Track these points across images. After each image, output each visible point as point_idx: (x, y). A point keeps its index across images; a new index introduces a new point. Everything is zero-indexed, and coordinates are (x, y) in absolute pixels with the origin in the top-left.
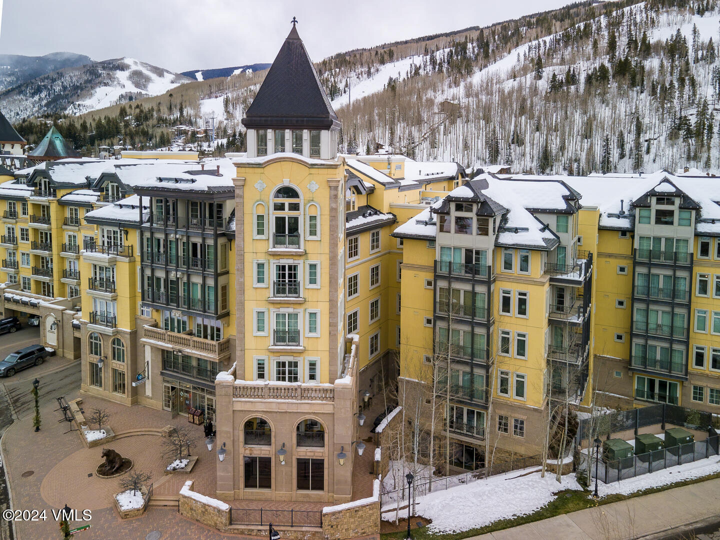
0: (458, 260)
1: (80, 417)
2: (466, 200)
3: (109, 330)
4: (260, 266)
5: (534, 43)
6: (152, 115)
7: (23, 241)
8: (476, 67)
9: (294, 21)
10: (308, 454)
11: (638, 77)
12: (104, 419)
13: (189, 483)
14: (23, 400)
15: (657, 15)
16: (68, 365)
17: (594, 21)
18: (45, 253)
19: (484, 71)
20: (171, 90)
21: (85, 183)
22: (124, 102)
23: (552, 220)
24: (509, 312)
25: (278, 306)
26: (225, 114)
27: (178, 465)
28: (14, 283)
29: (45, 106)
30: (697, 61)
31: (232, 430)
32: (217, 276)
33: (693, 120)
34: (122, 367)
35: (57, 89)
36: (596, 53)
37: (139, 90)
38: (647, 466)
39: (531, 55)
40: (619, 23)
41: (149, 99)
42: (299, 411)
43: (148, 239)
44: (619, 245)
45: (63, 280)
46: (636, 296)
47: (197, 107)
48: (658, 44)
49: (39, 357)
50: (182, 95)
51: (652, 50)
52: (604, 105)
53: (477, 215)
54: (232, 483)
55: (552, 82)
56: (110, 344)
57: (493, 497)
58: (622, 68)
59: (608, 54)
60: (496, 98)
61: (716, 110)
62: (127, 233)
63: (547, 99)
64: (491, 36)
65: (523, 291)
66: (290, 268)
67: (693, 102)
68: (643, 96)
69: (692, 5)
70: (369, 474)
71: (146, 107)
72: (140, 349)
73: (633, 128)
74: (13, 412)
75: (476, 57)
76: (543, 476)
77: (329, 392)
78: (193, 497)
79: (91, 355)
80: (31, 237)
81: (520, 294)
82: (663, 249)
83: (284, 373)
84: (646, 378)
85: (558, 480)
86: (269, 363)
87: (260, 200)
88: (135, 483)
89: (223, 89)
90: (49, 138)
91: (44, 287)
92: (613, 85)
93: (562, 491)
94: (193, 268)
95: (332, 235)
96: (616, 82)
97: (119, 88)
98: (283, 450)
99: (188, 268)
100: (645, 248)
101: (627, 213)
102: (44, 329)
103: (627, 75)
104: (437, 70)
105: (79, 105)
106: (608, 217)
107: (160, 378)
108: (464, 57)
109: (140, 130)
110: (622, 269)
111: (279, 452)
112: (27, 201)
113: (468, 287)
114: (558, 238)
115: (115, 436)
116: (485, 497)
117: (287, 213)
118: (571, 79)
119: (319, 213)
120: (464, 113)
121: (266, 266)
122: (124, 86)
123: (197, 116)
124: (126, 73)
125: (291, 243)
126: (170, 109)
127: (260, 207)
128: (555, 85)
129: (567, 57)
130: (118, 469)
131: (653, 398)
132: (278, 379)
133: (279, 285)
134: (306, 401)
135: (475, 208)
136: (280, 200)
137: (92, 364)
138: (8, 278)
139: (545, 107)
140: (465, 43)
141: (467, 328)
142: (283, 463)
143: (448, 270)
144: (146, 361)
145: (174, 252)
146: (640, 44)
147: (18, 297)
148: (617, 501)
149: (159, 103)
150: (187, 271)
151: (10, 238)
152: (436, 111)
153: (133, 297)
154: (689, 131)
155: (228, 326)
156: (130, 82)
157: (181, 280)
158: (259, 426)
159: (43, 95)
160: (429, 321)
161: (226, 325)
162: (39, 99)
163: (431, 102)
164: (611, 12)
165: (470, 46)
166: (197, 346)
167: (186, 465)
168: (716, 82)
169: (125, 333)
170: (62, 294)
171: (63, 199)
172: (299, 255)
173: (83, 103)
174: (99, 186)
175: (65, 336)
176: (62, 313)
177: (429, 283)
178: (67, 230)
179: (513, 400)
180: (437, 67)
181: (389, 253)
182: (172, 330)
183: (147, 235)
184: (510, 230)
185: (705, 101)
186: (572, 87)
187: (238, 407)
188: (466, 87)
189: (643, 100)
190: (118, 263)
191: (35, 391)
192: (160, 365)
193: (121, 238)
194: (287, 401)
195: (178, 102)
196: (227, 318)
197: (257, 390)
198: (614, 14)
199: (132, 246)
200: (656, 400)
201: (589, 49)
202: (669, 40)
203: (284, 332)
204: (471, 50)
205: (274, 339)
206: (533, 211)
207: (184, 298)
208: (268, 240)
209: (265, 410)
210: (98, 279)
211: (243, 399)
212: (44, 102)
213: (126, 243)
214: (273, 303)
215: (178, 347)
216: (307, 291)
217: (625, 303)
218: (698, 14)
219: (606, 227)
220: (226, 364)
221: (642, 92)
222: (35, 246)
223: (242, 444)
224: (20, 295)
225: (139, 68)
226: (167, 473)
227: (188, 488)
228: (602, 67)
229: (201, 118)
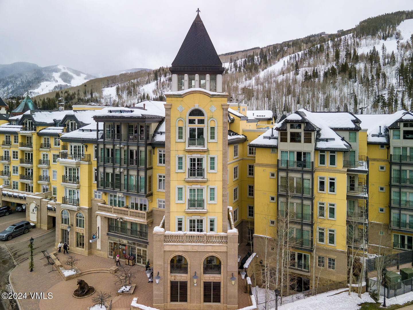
0: (292, 159)
1: (57, 263)
2: (297, 121)
3: (75, 208)
4: (180, 159)
5: (292, 55)
6: (75, 97)
7: (14, 159)
8: (260, 68)
9: (198, 11)
10: (211, 278)
11: (353, 73)
12: (75, 262)
13: (135, 299)
14: (19, 253)
15: (360, 40)
16: (44, 233)
17: (325, 43)
18: (29, 166)
19: (265, 71)
20: (85, 83)
21: (53, 123)
22: (57, 90)
23: (346, 135)
24: (323, 190)
25: (191, 184)
26: (117, 96)
27: (124, 289)
28: (8, 185)
29: (11, 93)
30: (385, 64)
31: (163, 264)
32: (146, 169)
33: (386, 97)
34: (82, 231)
35: (18, 83)
36: (328, 61)
37: (66, 84)
38: (411, 287)
39: (291, 62)
40: (339, 45)
41: (72, 88)
42: (205, 250)
43: (101, 149)
44: (380, 153)
45: (39, 182)
46: (393, 183)
47: (101, 92)
48: (362, 55)
49: (26, 229)
50: (92, 86)
51: (359, 59)
52: (335, 89)
53: (304, 130)
54: (163, 298)
55: (305, 76)
56: (75, 217)
57: (322, 307)
58: (344, 68)
59: (335, 61)
60: (274, 85)
61: (398, 91)
62: (87, 147)
63: (303, 85)
64: (267, 52)
65: (332, 177)
66: (198, 160)
67: (385, 87)
68: (356, 84)
69: (379, 34)
70: (244, 293)
71: (71, 92)
72: (93, 219)
73: (352, 101)
74: (14, 261)
75: (260, 64)
76: (349, 294)
77: (224, 238)
78: (140, 307)
79: (62, 224)
80: (20, 156)
81: (331, 179)
82: (408, 154)
83: (194, 227)
84: (399, 235)
85: (359, 296)
86: (185, 221)
87: (180, 118)
88: (102, 299)
89: (115, 82)
90: (25, 102)
91: (26, 187)
92: (339, 78)
93: (363, 303)
94: (131, 165)
95: (224, 139)
96: (341, 76)
97: (54, 82)
98: (195, 276)
99: (128, 166)
100: (397, 154)
101: (383, 134)
102: (29, 212)
103: (347, 72)
104: (238, 70)
105: (31, 92)
106: (372, 136)
107: (107, 237)
108: (253, 64)
109: (68, 105)
110: (382, 168)
111: (193, 277)
112: (18, 134)
113: (299, 175)
114: (350, 145)
115: (81, 273)
116: (318, 307)
117: (196, 126)
118: (315, 74)
119: (216, 125)
120: (255, 94)
121: (184, 159)
122: (57, 81)
123: (101, 97)
124: (59, 74)
125: (200, 144)
126: (85, 93)
127: (180, 122)
128: (307, 78)
129: (311, 63)
130: (87, 292)
131: (404, 248)
132: (191, 230)
133: (191, 171)
134: (210, 244)
135: (303, 126)
136: (192, 118)
137: (63, 230)
138: (3, 182)
139: (302, 90)
140: (253, 56)
141: (299, 201)
142: (195, 285)
143: (286, 165)
144: (97, 227)
145: (118, 156)
146: (352, 56)
147: (11, 193)
148: (397, 308)
149: (79, 90)
150: (127, 168)
151: (6, 157)
152: (240, 93)
153: (90, 186)
154: (384, 103)
155: (152, 202)
156: (61, 79)
157: (123, 174)
158: (178, 262)
159: (10, 87)
160: (273, 199)
161: (151, 201)
162: (7, 89)
163: (236, 88)
164: (334, 39)
165: (256, 57)
166: (132, 215)
167: (129, 290)
168: (397, 75)
169: (85, 209)
170: (38, 191)
171: (40, 132)
172: (204, 152)
173: (33, 91)
174: (63, 123)
175: (42, 215)
176: (41, 201)
177: (273, 175)
178: (42, 151)
179: (327, 246)
180: (238, 69)
181: (242, 159)
182: (115, 205)
183: (101, 146)
184: (323, 140)
185: (392, 86)
186: (317, 79)
187: (167, 248)
188: (256, 79)
189: (357, 87)
190: (81, 166)
191: (31, 246)
192: (107, 229)
193: (83, 150)
194: (198, 244)
195: (90, 89)
196: (151, 197)
197: (179, 237)
198: (336, 40)
199: (90, 155)
200: (406, 249)
201: (323, 58)
202: (369, 53)
203: (194, 200)
204: (257, 59)
205: (188, 205)
206: (335, 130)
207: (124, 185)
208: (185, 142)
209: (184, 250)
210: (68, 175)
211: (170, 244)
212: (10, 91)
213: (85, 153)
214: (188, 182)
215: (120, 216)
216: (208, 174)
217: (384, 189)
218: (383, 39)
219: (371, 142)
220: (150, 226)
221: (355, 82)
222: (22, 161)
223: (169, 273)
224: (12, 192)
225: (66, 71)
226: (118, 294)
227: (136, 302)
228: (333, 67)
229: (103, 98)
